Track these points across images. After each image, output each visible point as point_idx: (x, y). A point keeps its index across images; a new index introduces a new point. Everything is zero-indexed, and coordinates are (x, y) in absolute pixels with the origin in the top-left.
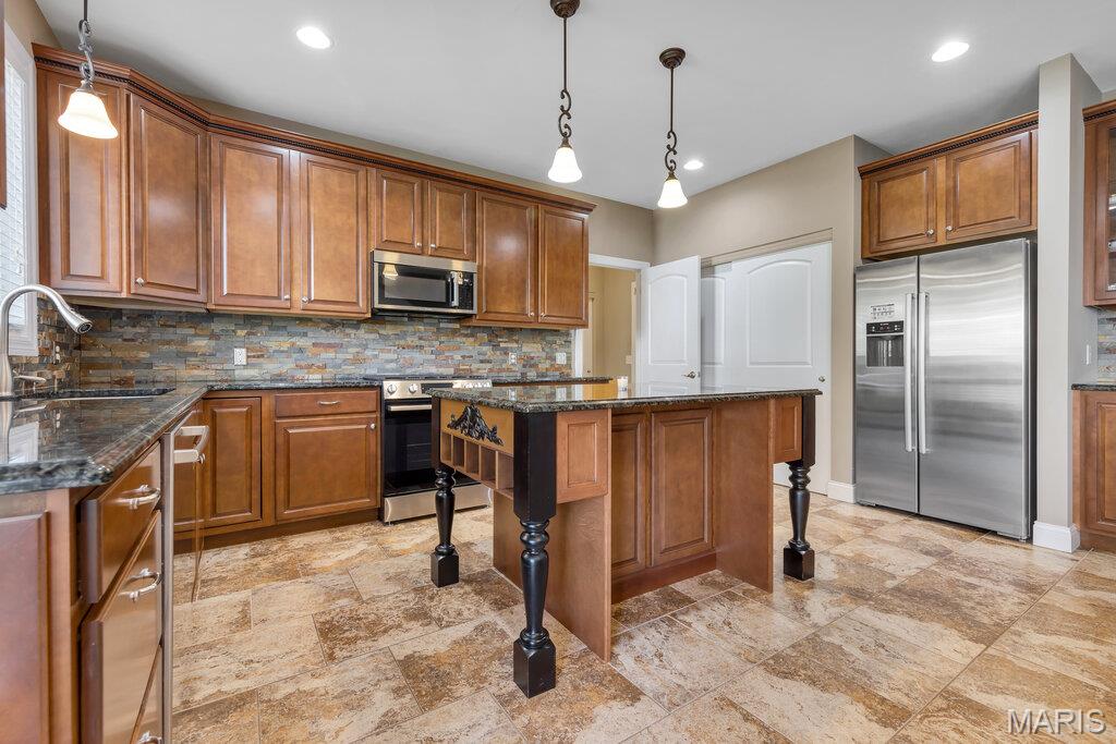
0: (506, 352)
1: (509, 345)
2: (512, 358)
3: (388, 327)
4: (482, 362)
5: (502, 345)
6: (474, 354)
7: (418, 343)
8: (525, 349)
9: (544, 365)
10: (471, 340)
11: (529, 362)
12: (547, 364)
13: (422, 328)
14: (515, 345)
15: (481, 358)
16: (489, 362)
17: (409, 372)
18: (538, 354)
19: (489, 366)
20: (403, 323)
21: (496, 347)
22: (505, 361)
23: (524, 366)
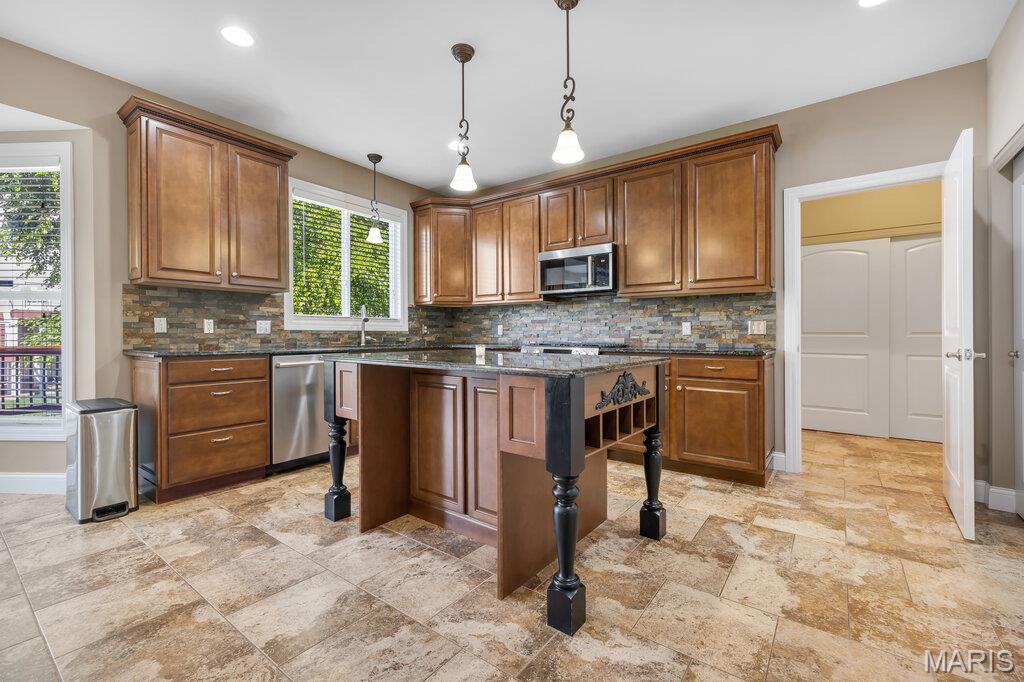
0: (679, 321)
1: (681, 315)
2: (686, 329)
3: (575, 306)
4: (652, 332)
5: (674, 315)
6: (644, 324)
7: (595, 317)
8: (701, 318)
9: (729, 337)
10: (641, 311)
11: (710, 332)
12: (735, 335)
13: (598, 305)
14: (690, 314)
15: (652, 328)
16: (660, 332)
17: (590, 340)
18: (722, 324)
19: (660, 336)
20: (584, 302)
21: (667, 317)
22: (679, 332)
23: (702, 337)
